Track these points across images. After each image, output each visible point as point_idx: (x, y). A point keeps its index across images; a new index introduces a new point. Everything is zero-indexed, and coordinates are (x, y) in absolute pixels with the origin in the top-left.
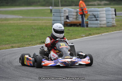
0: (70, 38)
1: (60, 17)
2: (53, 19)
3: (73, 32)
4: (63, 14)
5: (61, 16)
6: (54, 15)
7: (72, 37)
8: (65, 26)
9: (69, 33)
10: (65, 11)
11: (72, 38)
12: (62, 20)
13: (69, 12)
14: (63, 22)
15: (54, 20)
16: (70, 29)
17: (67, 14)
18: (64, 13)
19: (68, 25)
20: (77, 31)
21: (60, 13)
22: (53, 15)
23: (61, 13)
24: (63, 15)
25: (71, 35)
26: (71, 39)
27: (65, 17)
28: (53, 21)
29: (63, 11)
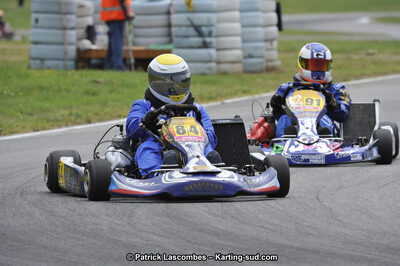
0: (97, 114)
1: (60, 32)
2: (32, 38)
3: (111, 92)
4: (73, 17)
5: (64, 28)
6: (37, 21)
7: (107, 110)
8: (80, 64)
9: (94, 94)
10: (81, 6)
11: (106, 114)
12: (71, 44)
13: (96, 12)
14: (72, 50)
15: (36, 43)
16: (98, 80)
17: (89, 21)
18: (78, 17)
19: (94, 61)
20: (128, 86)
21: (60, 13)
22: (33, 22)
23: (66, 13)
24: (72, 25)
25: (105, 104)
26: (100, 120)
27: (82, 32)
28: (32, 46)
29: (75, 9)
